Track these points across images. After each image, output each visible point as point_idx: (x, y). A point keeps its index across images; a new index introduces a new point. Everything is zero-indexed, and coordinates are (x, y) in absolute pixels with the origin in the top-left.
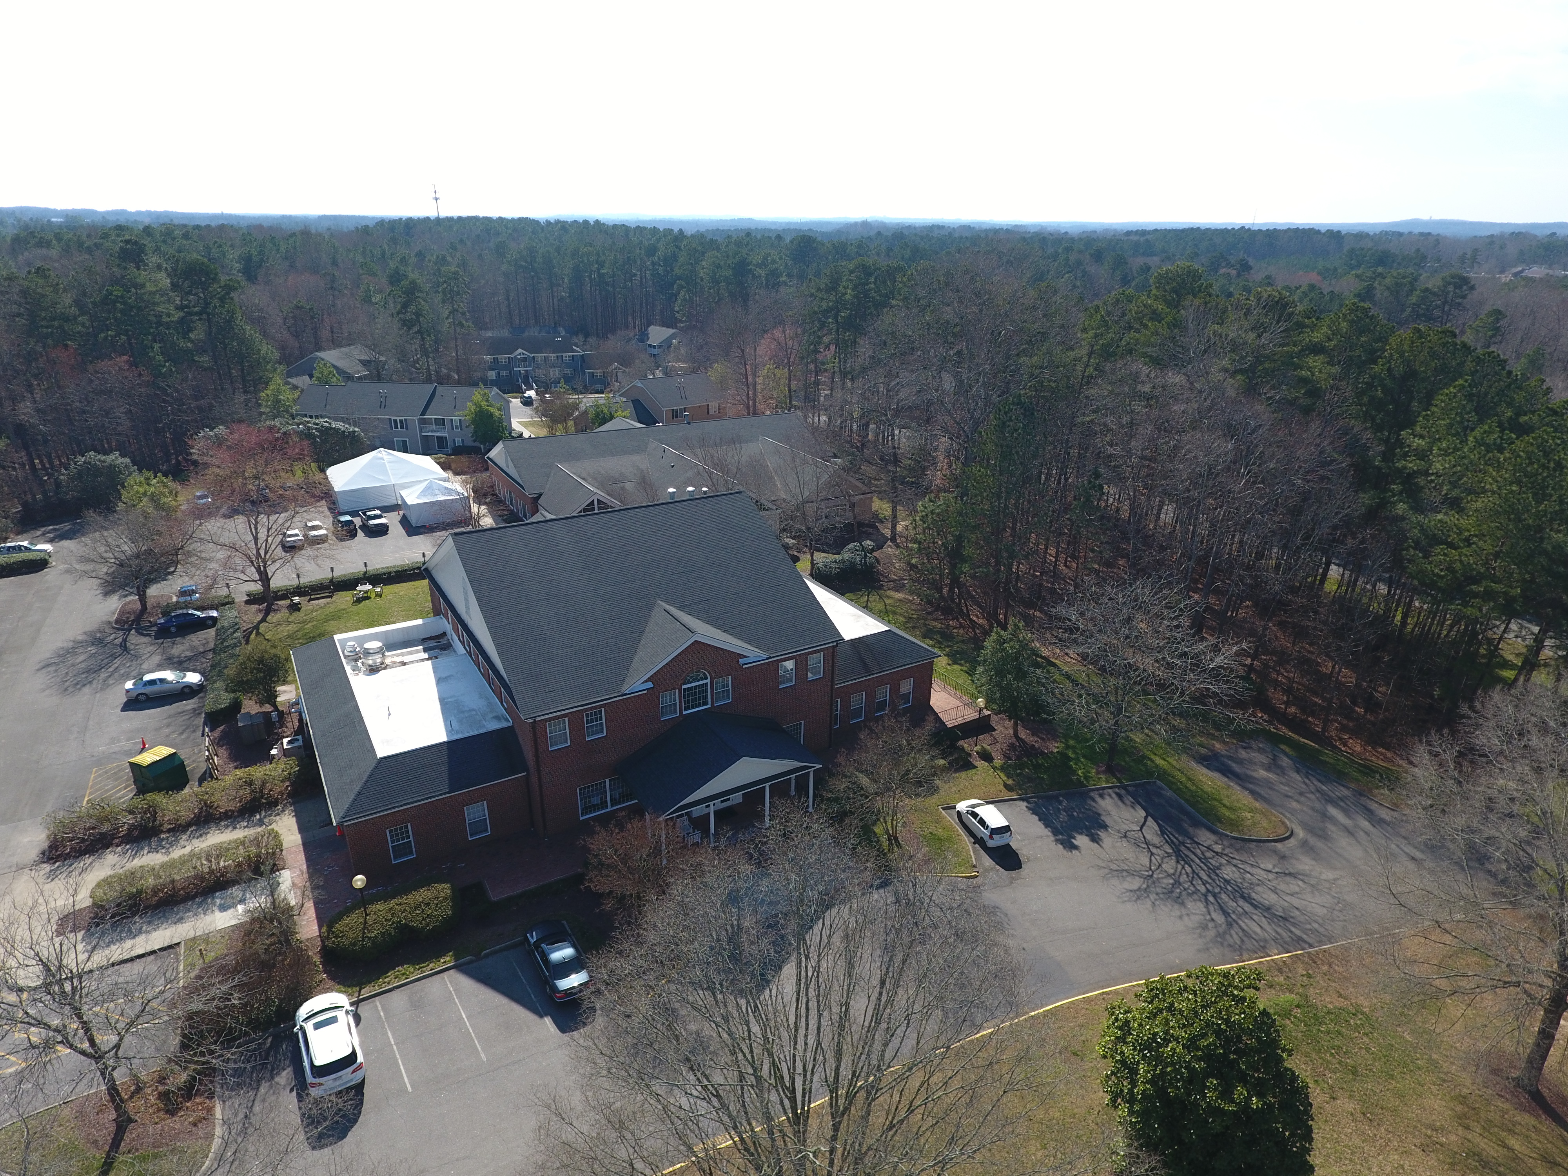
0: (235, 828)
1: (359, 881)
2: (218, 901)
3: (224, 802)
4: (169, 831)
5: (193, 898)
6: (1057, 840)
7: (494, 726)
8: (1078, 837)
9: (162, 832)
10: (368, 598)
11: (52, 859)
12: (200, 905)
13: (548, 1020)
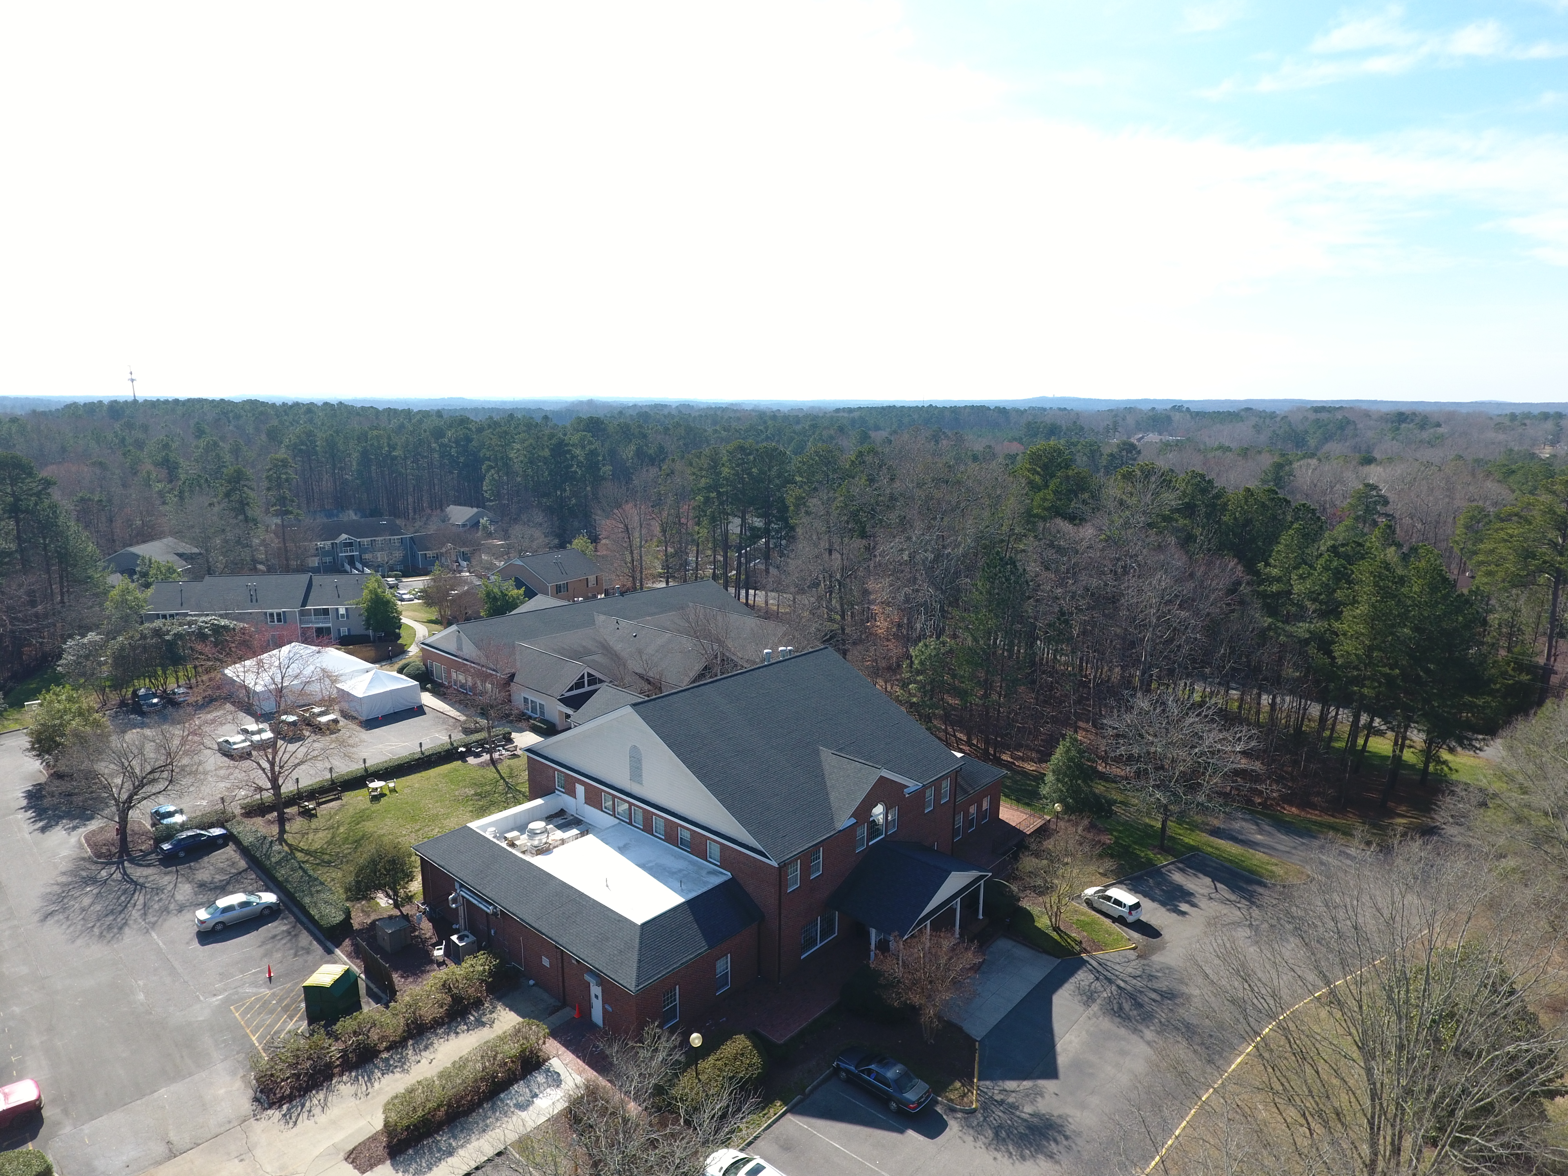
0: (457, 1033)
1: (696, 1039)
2: (511, 1103)
3: (429, 1011)
4: (388, 1049)
5: (480, 1104)
6: (1168, 910)
7: (716, 881)
8: (1181, 905)
9: (380, 1052)
10: (385, 795)
11: (274, 1103)
12: (493, 1109)
13: (910, 1132)
